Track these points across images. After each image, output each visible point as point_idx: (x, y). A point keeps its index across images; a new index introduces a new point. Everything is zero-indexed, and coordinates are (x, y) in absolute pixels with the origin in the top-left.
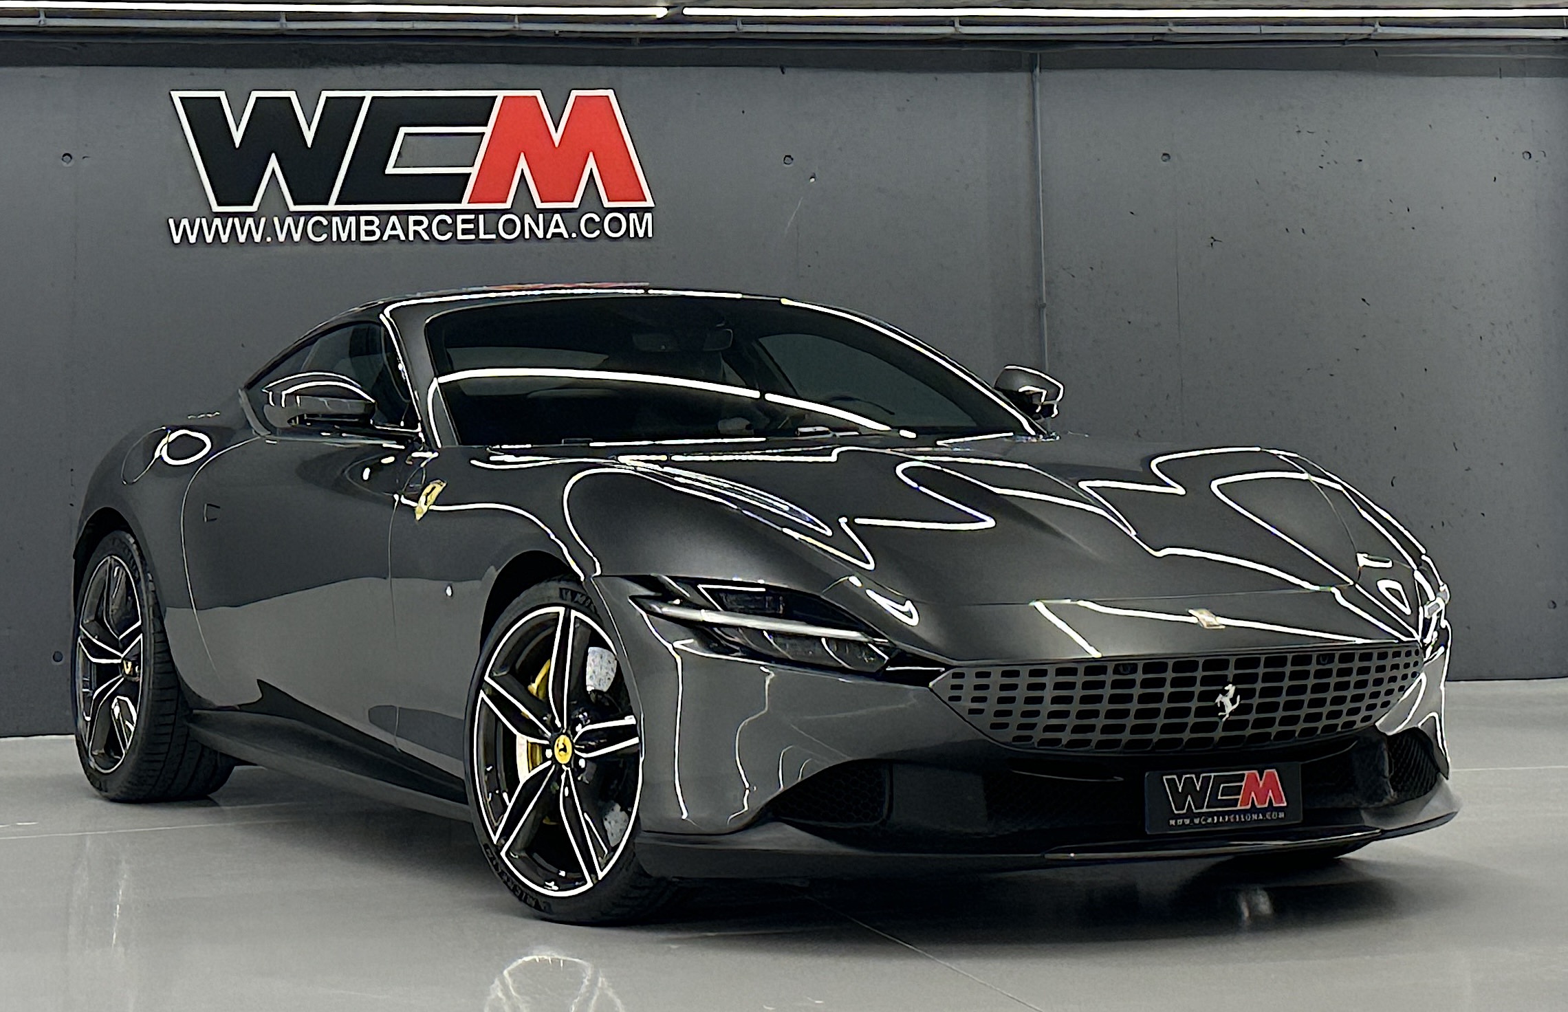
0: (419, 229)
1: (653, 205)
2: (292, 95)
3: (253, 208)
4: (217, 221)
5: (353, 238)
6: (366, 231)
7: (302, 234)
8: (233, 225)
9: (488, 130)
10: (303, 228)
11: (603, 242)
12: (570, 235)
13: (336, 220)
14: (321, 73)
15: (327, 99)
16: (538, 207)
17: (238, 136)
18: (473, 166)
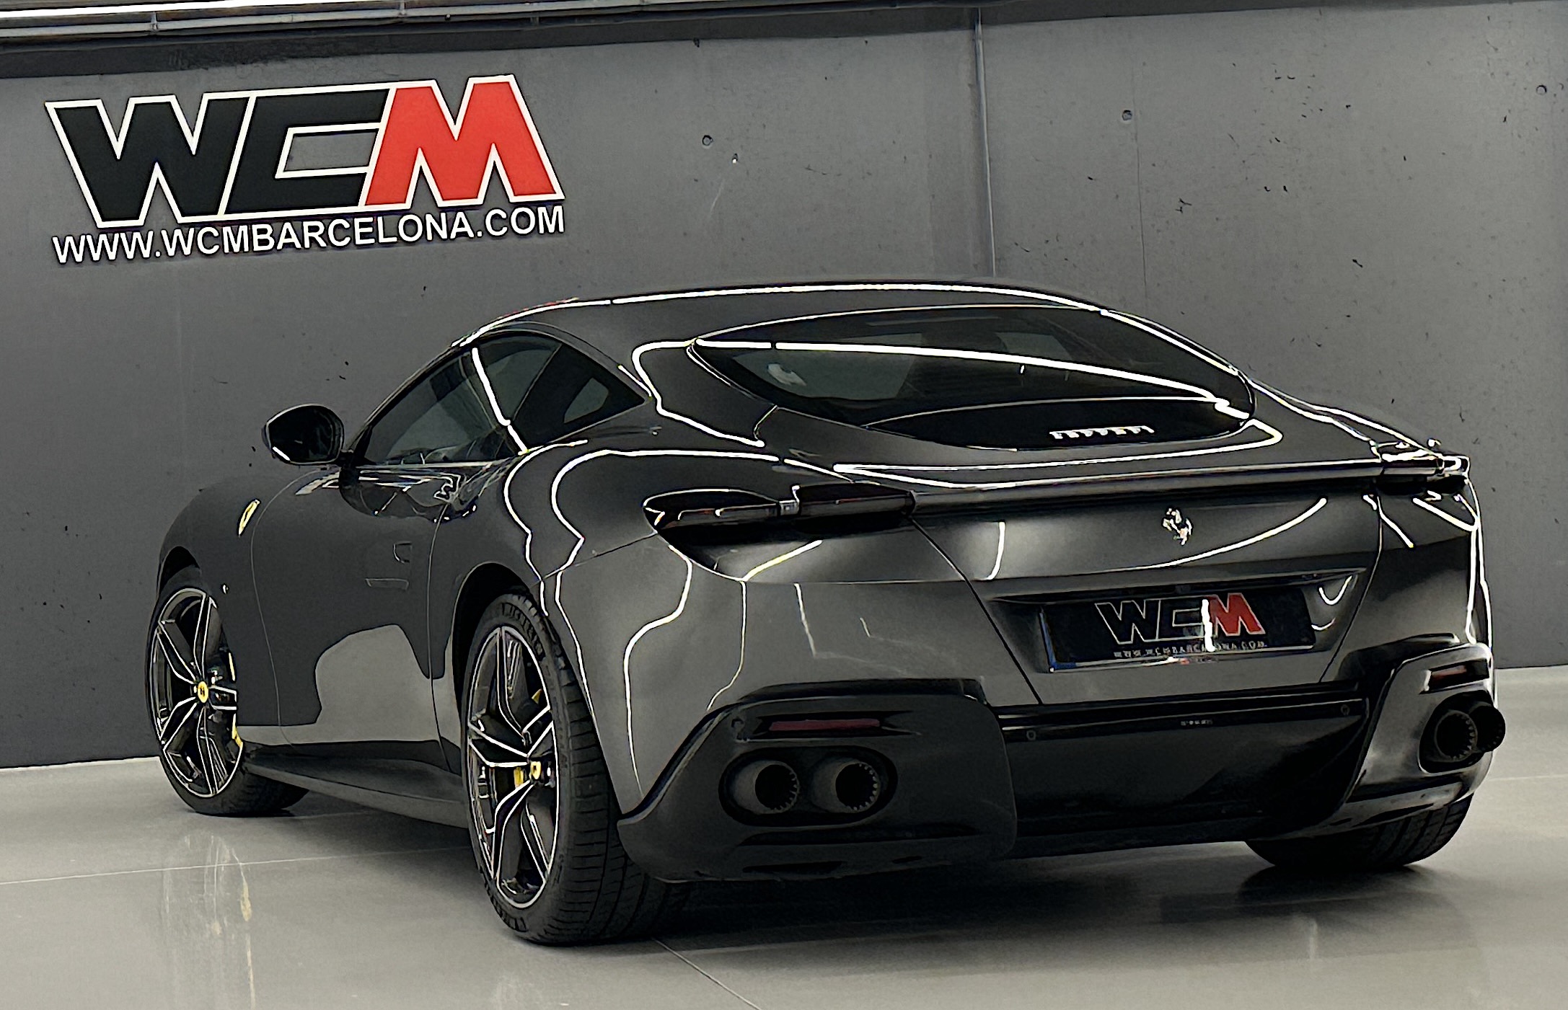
1: (563, 197)
3: (140, 222)
9: (381, 126)
11: (511, 240)
14: (201, 75)
15: (210, 101)
16: (439, 205)
17: (118, 147)
18: (367, 165)
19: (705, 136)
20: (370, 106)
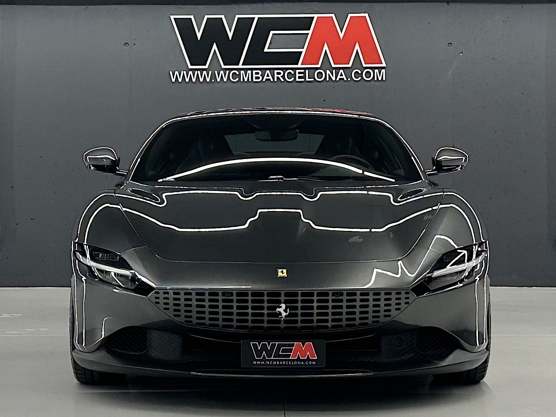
0: (279, 76)
1: (386, 66)
2: (223, 17)
3: (206, 67)
4: (191, 73)
5: (250, 80)
6: (255, 77)
7: (227, 78)
8: (198, 74)
9: (310, 32)
10: (228, 75)
11: (363, 82)
12: (347, 79)
13: (242, 72)
14: (235, 7)
15: (238, 18)
16: (333, 67)
17: (199, 35)
18: (303, 48)
19: (449, 43)
20: (306, 24)
